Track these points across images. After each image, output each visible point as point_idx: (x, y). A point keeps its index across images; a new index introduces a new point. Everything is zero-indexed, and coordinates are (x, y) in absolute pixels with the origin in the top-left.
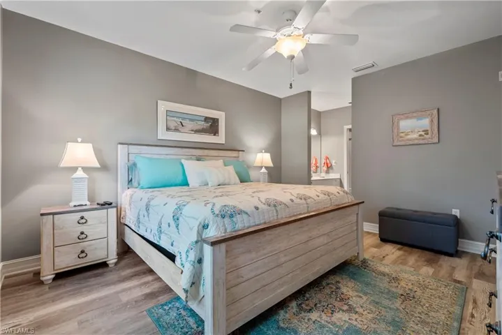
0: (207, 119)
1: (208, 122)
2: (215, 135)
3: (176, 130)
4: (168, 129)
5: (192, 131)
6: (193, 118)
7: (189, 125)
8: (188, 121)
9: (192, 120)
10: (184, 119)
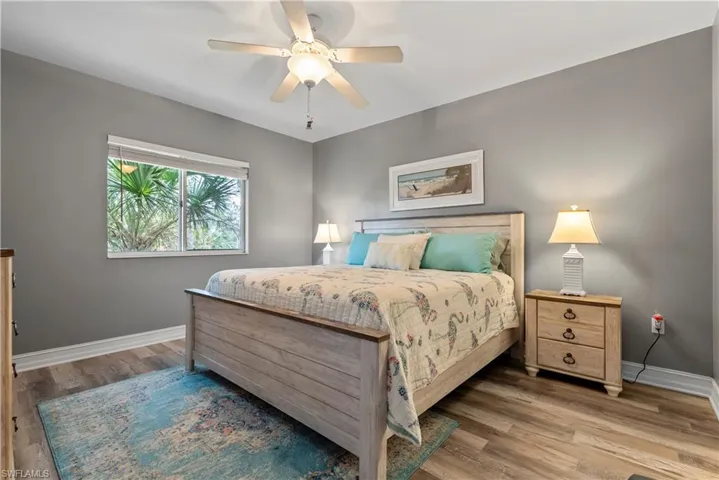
0: (449, 172)
1: (452, 175)
2: (464, 192)
3: (410, 197)
4: (401, 198)
5: (429, 193)
6: (428, 176)
7: (425, 187)
8: (423, 182)
9: (427, 179)
10: (417, 181)
